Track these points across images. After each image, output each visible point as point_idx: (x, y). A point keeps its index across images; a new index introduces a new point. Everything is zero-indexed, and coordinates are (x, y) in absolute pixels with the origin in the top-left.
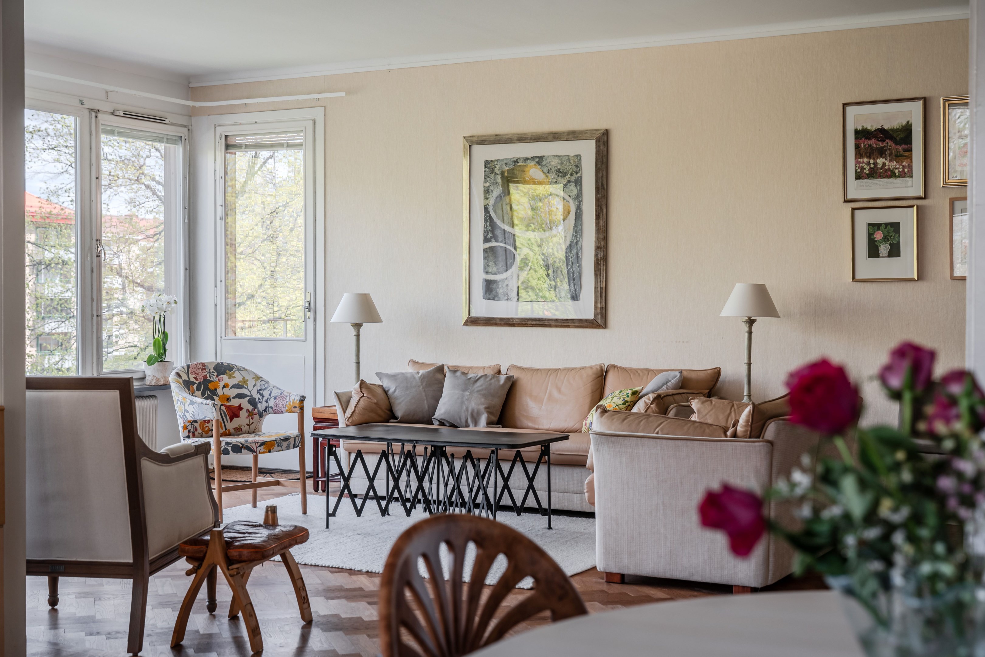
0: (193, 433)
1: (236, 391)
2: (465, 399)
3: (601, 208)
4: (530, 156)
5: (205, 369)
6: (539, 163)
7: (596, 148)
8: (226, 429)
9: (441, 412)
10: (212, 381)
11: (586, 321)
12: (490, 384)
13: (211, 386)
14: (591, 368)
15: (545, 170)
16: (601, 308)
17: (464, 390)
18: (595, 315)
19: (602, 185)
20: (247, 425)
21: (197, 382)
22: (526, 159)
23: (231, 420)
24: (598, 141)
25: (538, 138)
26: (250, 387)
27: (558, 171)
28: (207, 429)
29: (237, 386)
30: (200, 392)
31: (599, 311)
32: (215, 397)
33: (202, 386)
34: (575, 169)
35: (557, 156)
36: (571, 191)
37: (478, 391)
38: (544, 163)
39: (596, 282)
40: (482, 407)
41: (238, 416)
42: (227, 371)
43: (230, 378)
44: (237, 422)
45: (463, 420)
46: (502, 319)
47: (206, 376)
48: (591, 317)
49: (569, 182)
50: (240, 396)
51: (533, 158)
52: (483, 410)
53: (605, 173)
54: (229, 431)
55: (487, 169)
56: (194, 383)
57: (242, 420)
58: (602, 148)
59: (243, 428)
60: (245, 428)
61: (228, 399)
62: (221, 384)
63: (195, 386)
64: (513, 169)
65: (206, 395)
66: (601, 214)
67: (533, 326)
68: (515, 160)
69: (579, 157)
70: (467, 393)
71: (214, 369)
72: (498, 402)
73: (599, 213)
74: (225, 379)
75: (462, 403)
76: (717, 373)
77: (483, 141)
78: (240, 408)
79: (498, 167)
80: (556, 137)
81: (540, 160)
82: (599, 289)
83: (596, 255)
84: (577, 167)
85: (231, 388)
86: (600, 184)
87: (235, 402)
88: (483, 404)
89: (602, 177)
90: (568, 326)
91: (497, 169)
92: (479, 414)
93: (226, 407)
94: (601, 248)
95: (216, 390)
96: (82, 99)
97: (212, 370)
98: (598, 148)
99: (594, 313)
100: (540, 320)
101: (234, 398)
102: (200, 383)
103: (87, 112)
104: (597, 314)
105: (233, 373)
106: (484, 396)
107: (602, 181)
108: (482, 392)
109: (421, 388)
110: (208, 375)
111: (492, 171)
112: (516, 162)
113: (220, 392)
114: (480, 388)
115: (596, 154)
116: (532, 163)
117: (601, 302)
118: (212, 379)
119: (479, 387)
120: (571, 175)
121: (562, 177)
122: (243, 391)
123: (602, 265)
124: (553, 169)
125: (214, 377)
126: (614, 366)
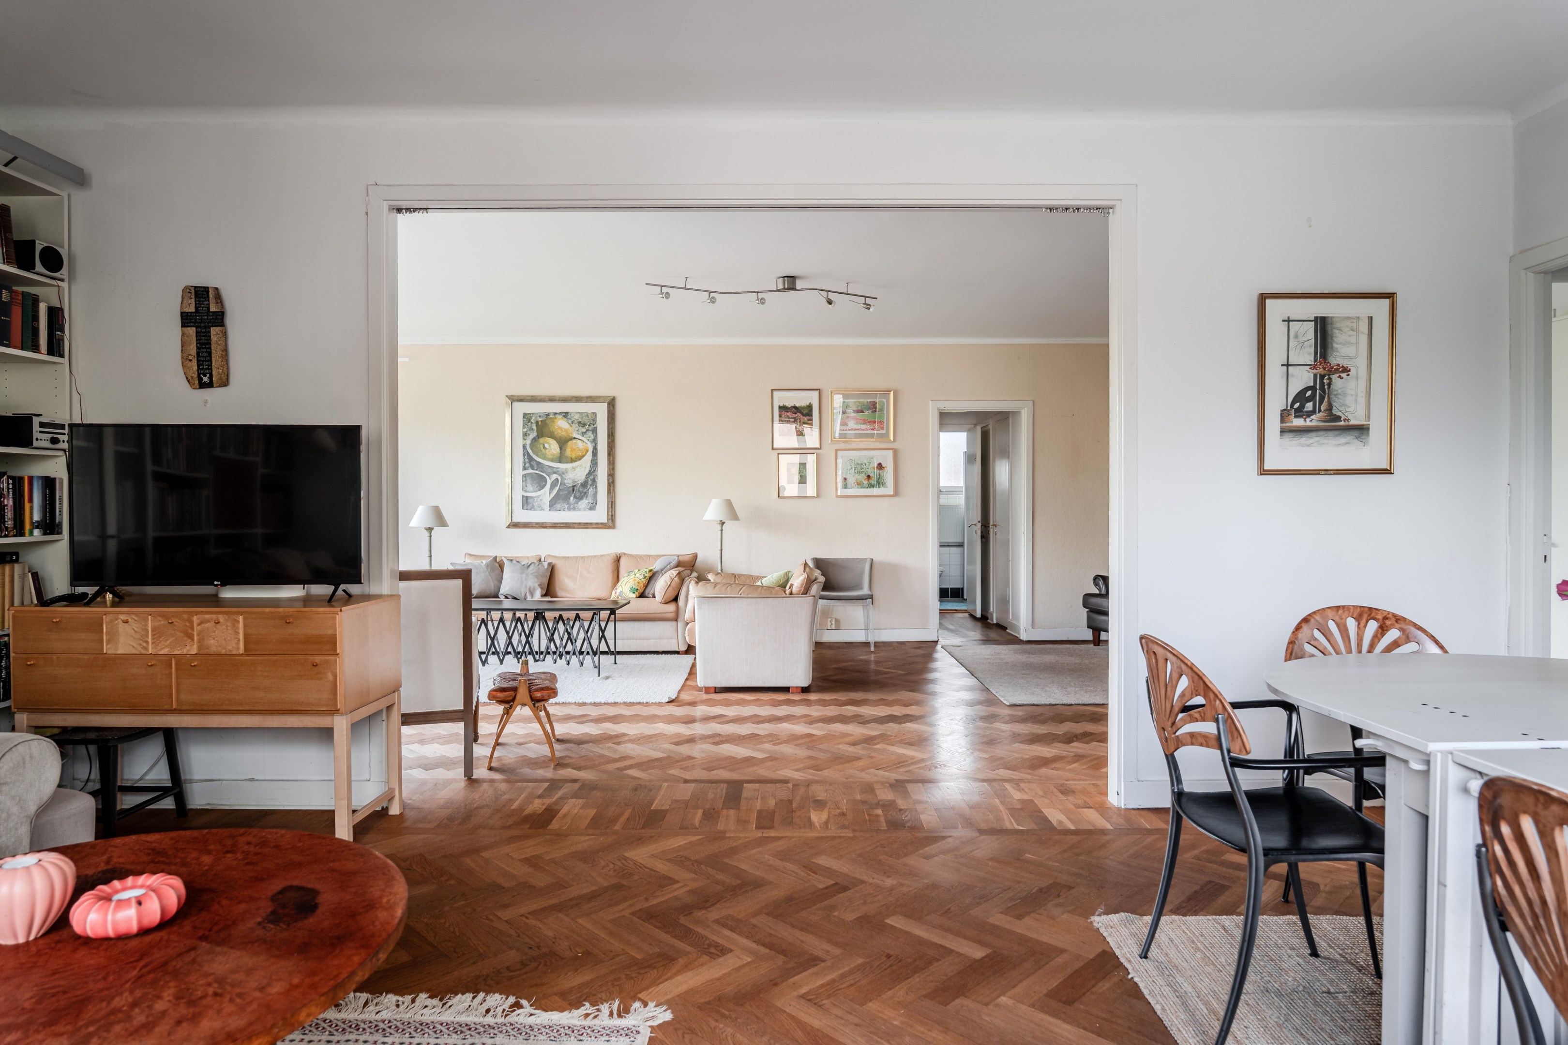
2: (524, 579)
3: (611, 448)
4: (558, 411)
6: (564, 416)
7: (607, 408)
9: (504, 589)
11: (601, 524)
12: (538, 568)
14: (608, 555)
15: (570, 422)
16: (611, 515)
17: (522, 573)
19: (612, 433)
22: (555, 414)
24: (609, 404)
25: (564, 400)
27: (579, 423)
31: (610, 517)
34: (592, 422)
35: (579, 413)
36: (589, 437)
37: (530, 574)
38: (569, 417)
39: (608, 498)
40: (536, 585)
45: (523, 595)
46: (537, 523)
48: (605, 521)
49: (587, 430)
51: (560, 413)
52: (538, 587)
53: (613, 425)
55: (525, 420)
58: (611, 408)
64: (545, 420)
66: (611, 453)
67: (561, 528)
68: (547, 413)
69: (595, 414)
70: (524, 575)
72: (546, 581)
75: (522, 582)
76: (695, 556)
77: (521, 399)
79: (533, 418)
80: (578, 399)
81: (566, 415)
82: (610, 503)
83: (608, 480)
84: (594, 420)
86: (610, 432)
88: (536, 582)
89: (612, 428)
90: (587, 528)
92: (534, 589)
99: (606, 519)
100: (566, 523)
104: (608, 520)
106: (537, 577)
107: (612, 430)
108: (533, 574)
109: (487, 573)
111: (529, 421)
112: (548, 415)
114: (531, 571)
115: (607, 412)
116: (560, 417)
117: (611, 512)
119: (529, 570)
120: (589, 425)
121: (582, 427)
123: (612, 487)
124: (576, 421)
126: (625, 554)
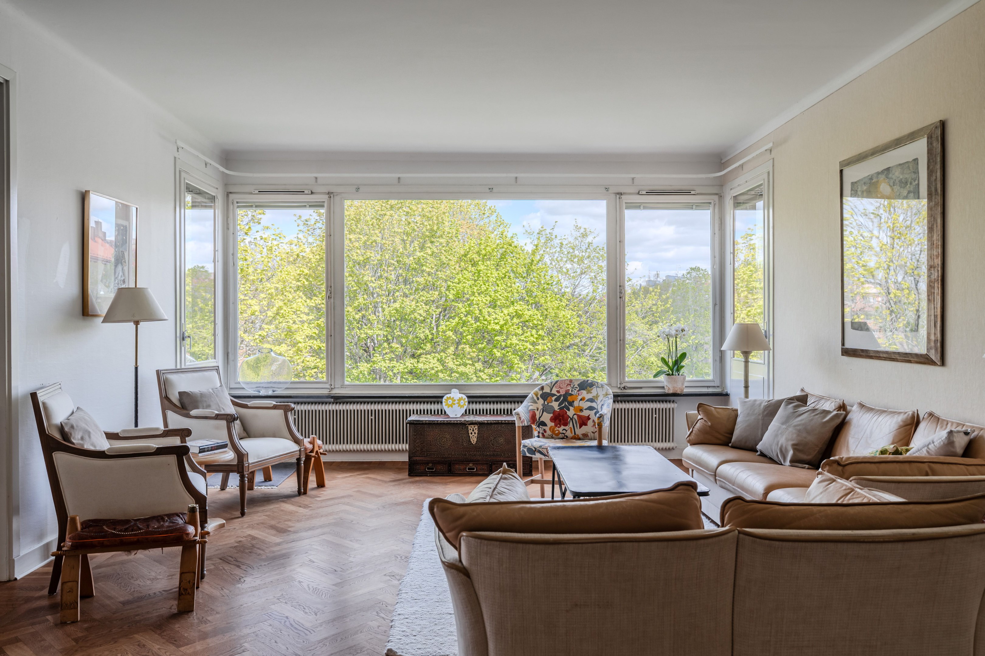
0: (543, 434)
1: (589, 404)
2: (780, 432)
3: (934, 218)
4: (880, 170)
5: (570, 385)
6: (887, 176)
7: (928, 146)
8: (575, 434)
9: (764, 442)
10: (572, 395)
11: (921, 355)
12: (812, 420)
13: (570, 398)
15: (892, 183)
16: (935, 341)
18: (927, 349)
19: (936, 190)
20: (593, 432)
21: (558, 395)
22: (879, 174)
23: (580, 427)
24: (930, 138)
25: (885, 149)
26: (599, 402)
27: (901, 181)
28: (557, 432)
29: (591, 400)
30: (558, 403)
31: (932, 344)
32: (571, 407)
33: (562, 398)
34: (914, 176)
35: (900, 165)
37: (795, 426)
38: (890, 176)
39: (929, 309)
41: (586, 425)
42: (588, 388)
43: (587, 393)
44: (584, 429)
45: (775, 454)
46: (862, 351)
47: (569, 390)
48: (925, 351)
49: (909, 192)
50: (591, 408)
51: (882, 172)
53: (939, 174)
54: (578, 435)
55: (853, 192)
56: (554, 395)
57: (589, 428)
58: (935, 144)
59: (589, 434)
60: (591, 435)
61: (581, 410)
62: (580, 398)
63: (554, 398)
64: (869, 188)
65: (563, 405)
66: (935, 226)
67: (885, 359)
68: (870, 177)
69: (916, 160)
70: (784, 427)
71: (578, 385)
73: (932, 225)
74: (584, 393)
77: (851, 162)
78: (588, 419)
79: (859, 187)
80: (898, 143)
81: (887, 173)
82: (933, 317)
83: (929, 276)
84: (915, 172)
85: (587, 401)
86: (933, 189)
87: (585, 413)
88: (793, 440)
89: (936, 180)
91: (859, 190)
92: (787, 450)
93: (578, 416)
94: (934, 268)
95: (573, 402)
96: (607, 187)
97: (576, 386)
98: (930, 145)
99: (927, 347)
100: (887, 353)
101: (586, 409)
102: (561, 395)
103: (613, 196)
104: (931, 348)
105: (592, 390)
106: (799, 431)
107: (936, 184)
108: (798, 428)
109: (760, 417)
110: (571, 390)
112: (871, 179)
113: (576, 404)
114: (799, 423)
115: (928, 153)
116: (882, 177)
117: (935, 334)
118: (573, 393)
119: (799, 421)
120: (911, 183)
121: (904, 188)
122: (594, 405)
123: (936, 288)
124: (897, 181)
125: (576, 391)
126: (931, 415)
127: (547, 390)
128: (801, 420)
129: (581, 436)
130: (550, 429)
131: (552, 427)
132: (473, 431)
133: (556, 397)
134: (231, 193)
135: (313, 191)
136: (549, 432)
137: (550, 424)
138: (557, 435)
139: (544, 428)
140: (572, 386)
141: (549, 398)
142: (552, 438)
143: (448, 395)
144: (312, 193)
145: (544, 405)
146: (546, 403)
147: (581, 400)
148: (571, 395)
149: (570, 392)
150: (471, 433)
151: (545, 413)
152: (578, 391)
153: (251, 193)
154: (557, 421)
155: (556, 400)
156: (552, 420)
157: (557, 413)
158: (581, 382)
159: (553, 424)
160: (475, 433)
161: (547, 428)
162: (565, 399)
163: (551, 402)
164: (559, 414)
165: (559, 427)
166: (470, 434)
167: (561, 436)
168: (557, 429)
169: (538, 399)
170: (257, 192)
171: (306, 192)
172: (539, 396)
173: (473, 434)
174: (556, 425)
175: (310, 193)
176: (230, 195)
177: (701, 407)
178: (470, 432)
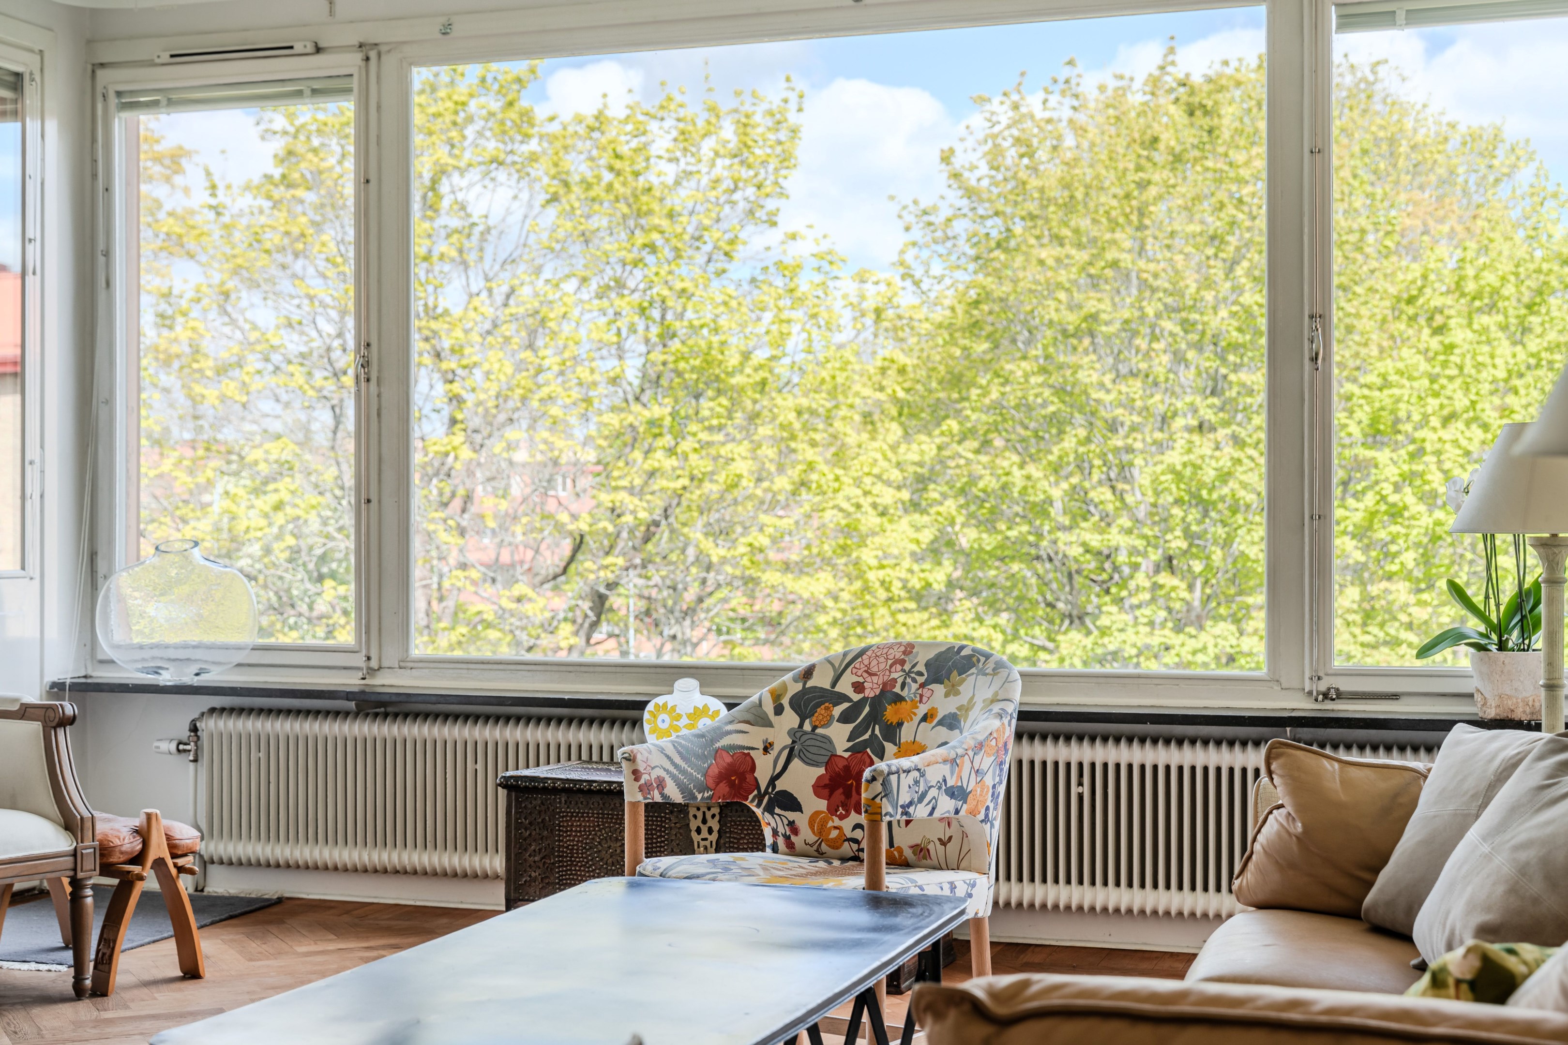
0: (787, 838)
1: (943, 735)
5: (902, 662)
10: (901, 699)
13: (890, 713)
21: (856, 697)
28: (834, 834)
30: (850, 727)
33: (867, 709)
42: (955, 674)
43: (946, 695)
47: (894, 681)
56: (843, 698)
59: (931, 847)
62: (922, 710)
63: (837, 711)
65: (866, 736)
71: (927, 664)
74: (937, 695)
85: (940, 723)
88: (1489, 910)
95: (900, 724)
97: (921, 668)
102: (865, 699)
105: (963, 681)
110: (900, 681)
118: (904, 694)
125: (914, 686)
127: (821, 680)
128: (1548, 823)
129: (908, 853)
130: (811, 824)
131: (817, 813)
132: (704, 821)
133: (846, 705)
134: (102, 65)
135: (322, 44)
136: (806, 835)
137: (814, 804)
138: (835, 844)
139: (791, 815)
140: (907, 667)
141: (821, 710)
142: (819, 855)
143: (660, 700)
144: (318, 50)
145: (796, 734)
146: (807, 727)
147: (925, 719)
148: (899, 699)
149: (897, 690)
150: (699, 831)
151: (796, 763)
152: (922, 686)
153: (151, 64)
154: (839, 794)
155: (845, 718)
156: (821, 788)
157: (841, 764)
158: (939, 656)
159: (822, 805)
160: (710, 831)
161: (801, 820)
162: (875, 717)
163: (827, 725)
164: (847, 768)
165: (842, 818)
166: (694, 834)
167: (847, 849)
168: (837, 822)
169: (779, 710)
170: (165, 57)
171: (299, 48)
172: (785, 702)
173: (705, 833)
174: (832, 810)
175: (310, 48)
176: (100, 73)
177: (1278, 756)
178: (693, 824)
